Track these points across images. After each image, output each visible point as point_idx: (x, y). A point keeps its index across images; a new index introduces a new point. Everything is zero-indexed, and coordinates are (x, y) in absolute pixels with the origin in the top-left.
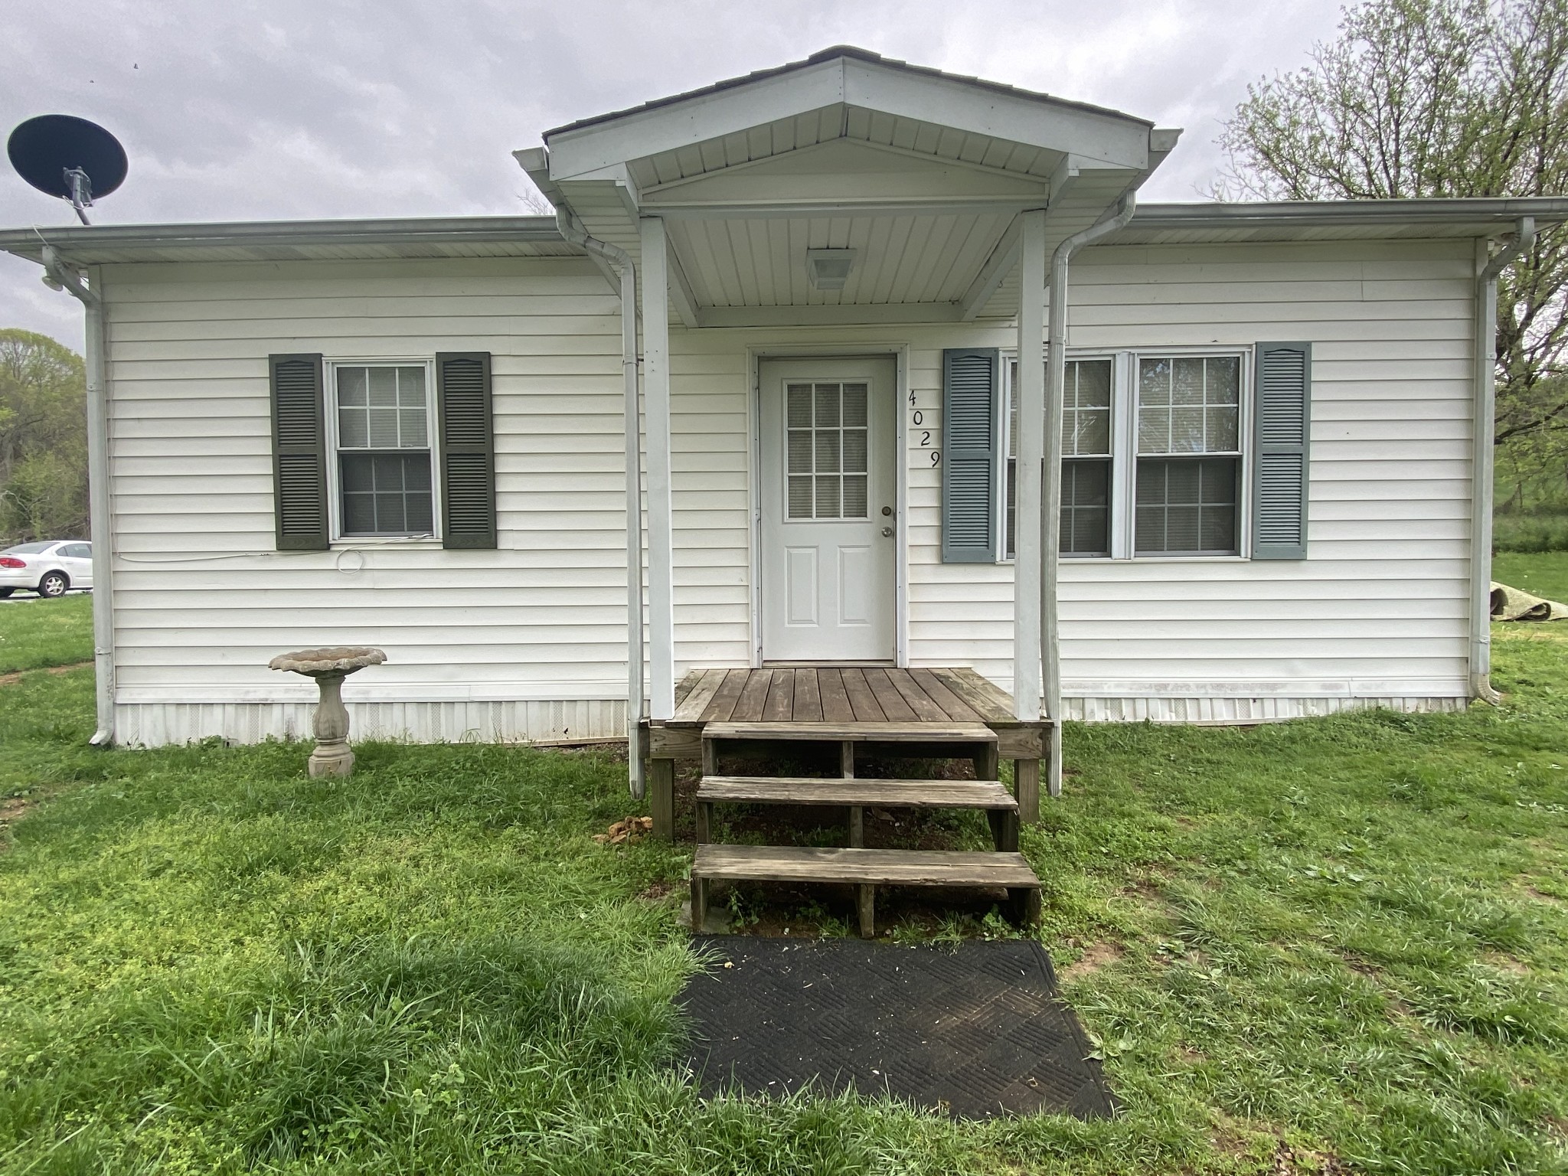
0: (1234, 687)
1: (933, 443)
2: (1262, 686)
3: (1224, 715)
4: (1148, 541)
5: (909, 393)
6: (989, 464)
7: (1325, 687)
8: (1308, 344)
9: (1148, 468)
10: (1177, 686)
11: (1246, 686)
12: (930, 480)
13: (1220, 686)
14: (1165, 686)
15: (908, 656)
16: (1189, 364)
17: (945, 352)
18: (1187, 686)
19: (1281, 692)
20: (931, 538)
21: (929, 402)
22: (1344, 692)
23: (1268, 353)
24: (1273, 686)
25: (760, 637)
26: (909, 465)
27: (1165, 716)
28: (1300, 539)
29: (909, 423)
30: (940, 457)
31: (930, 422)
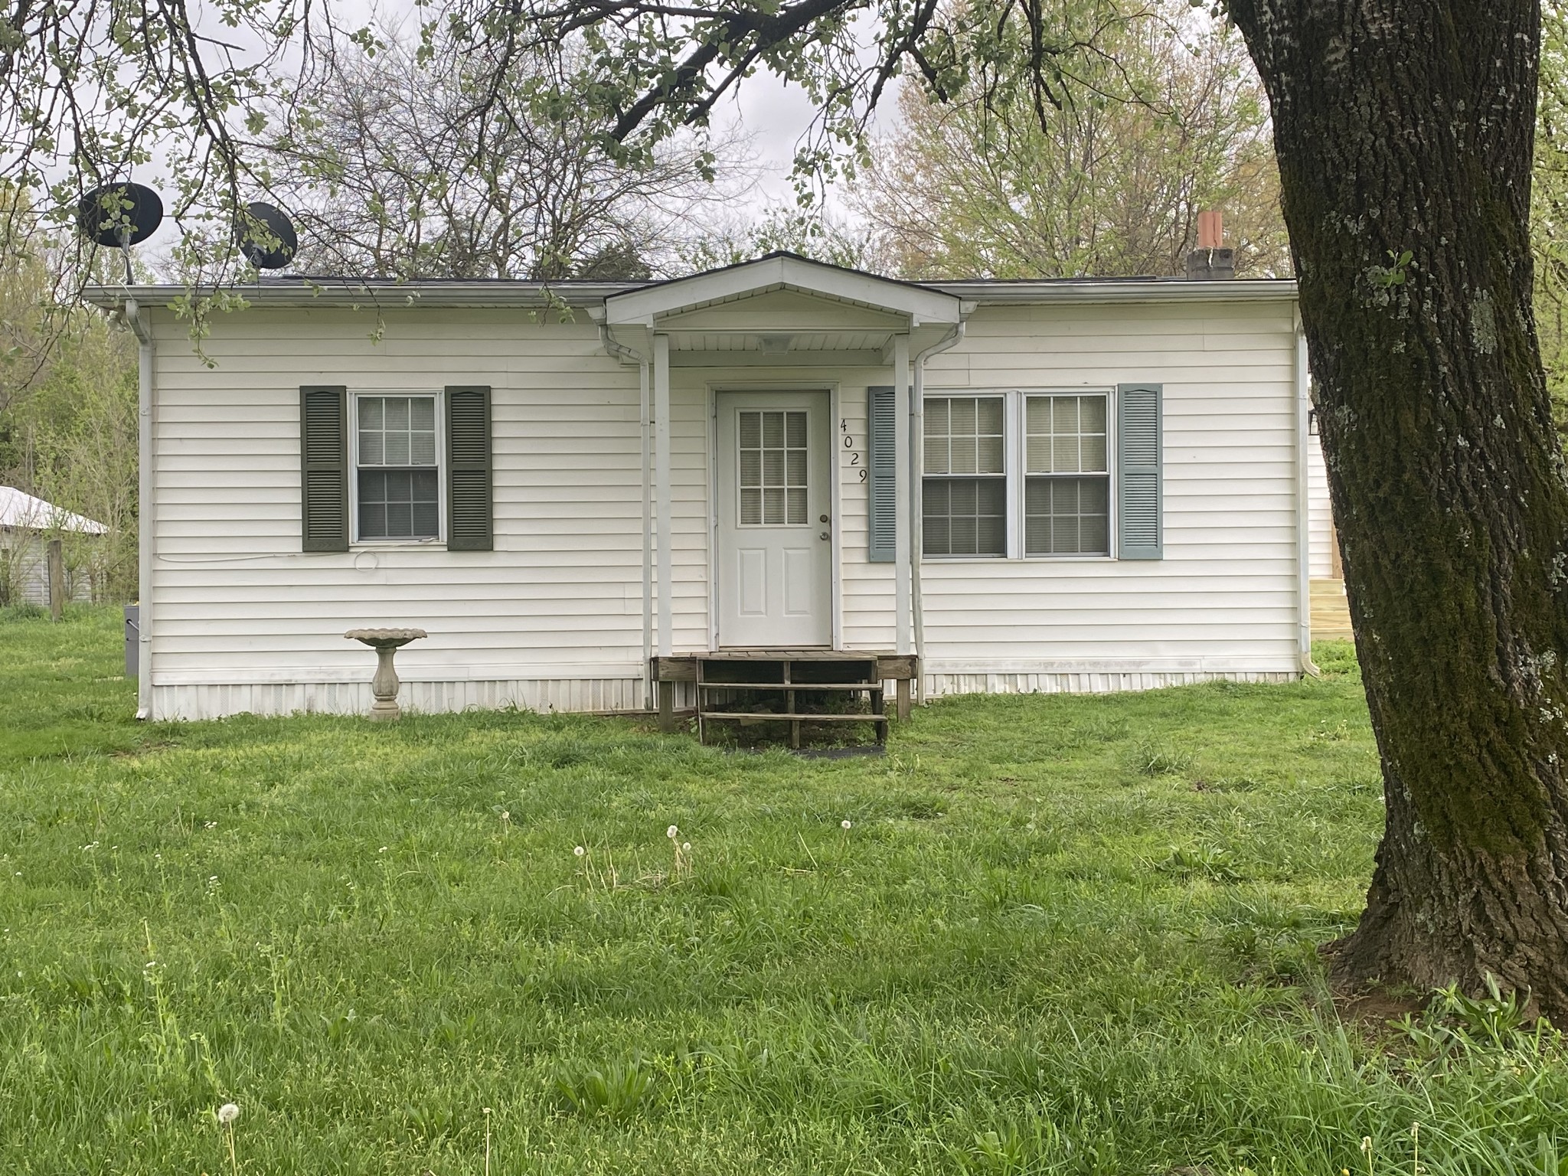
0: (1107, 664)
1: (861, 463)
2: (1128, 663)
3: (1100, 687)
4: (1037, 544)
5: (840, 422)
7: (1181, 664)
8: (1160, 386)
9: (1033, 484)
10: (1061, 664)
11: (1117, 664)
12: (859, 493)
13: (1095, 664)
14: (1052, 664)
15: (842, 641)
16: (1065, 401)
17: (870, 389)
18: (1070, 664)
19: (1144, 668)
20: (861, 542)
21: (857, 429)
22: (1197, 668)
23: (1128, 393)
24: (1140, 663)
25: (717, 624)
26: (841, 481)
27: (1050, 687)
28: (1157, 542)
29: (841, 447)
30: (866, 474)
31: (859, 446)
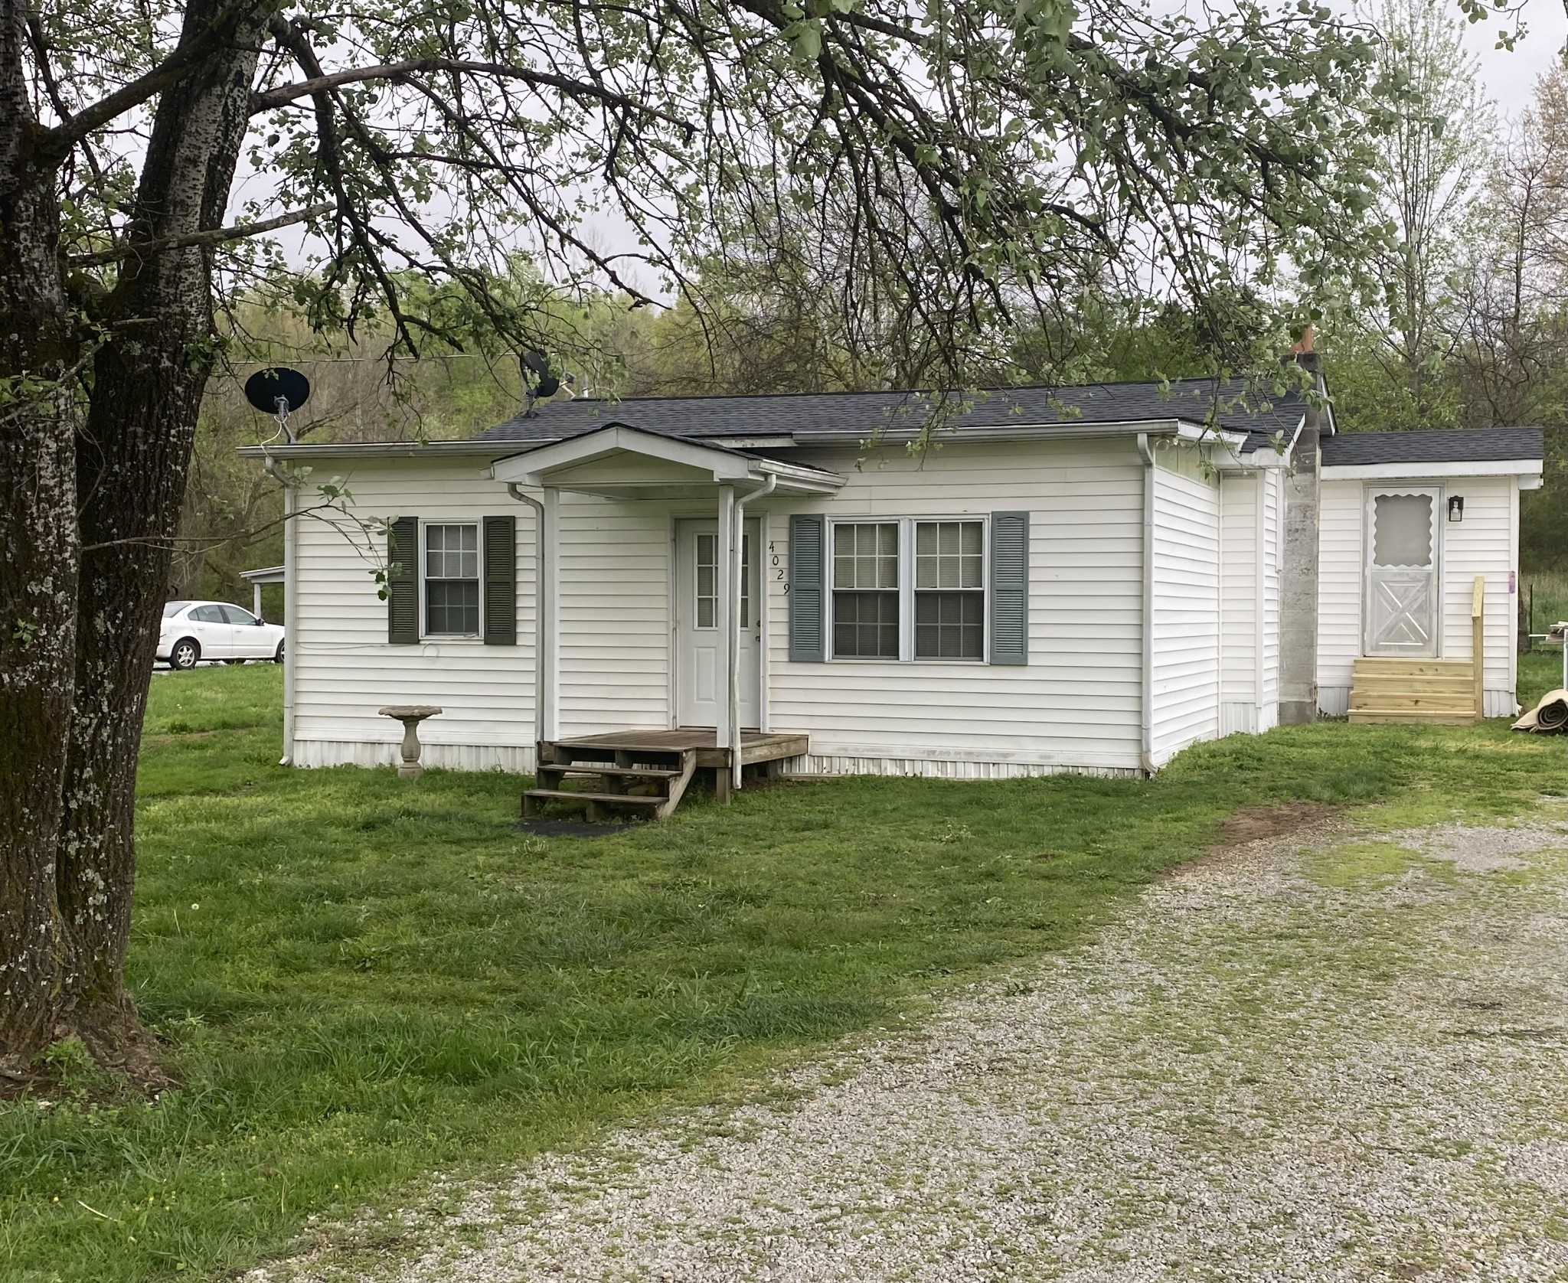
0: (979, 754)
1: (785, 578)
2: (998, 754)
3: (971, 773)
4: (926, 649)
5: (768, 544)
6: (819, 592)
7: (1042, 757)
8: (1027, 513)
9: (921, 598)
10: (941, 753)
11: (988, 754)
12: (783, 603)
13: (970, 754)
14: (934, 752)
15: (768, 725)
16: (950, 527)
17: (792, 516)
18: (948, 753)
19: (1010, 760)
20: (784, 643)
21: (782, 550)
22: (1054, 761)
23: (999, 518)
24: (1005, 755)
25: (675, 709)
26: (769, 592)
27: (931, 772)
28: (1023, 650)
29: (769, 564)
30: (789, 587)
31: (783, 563)
